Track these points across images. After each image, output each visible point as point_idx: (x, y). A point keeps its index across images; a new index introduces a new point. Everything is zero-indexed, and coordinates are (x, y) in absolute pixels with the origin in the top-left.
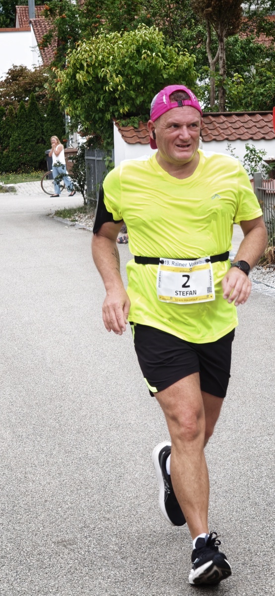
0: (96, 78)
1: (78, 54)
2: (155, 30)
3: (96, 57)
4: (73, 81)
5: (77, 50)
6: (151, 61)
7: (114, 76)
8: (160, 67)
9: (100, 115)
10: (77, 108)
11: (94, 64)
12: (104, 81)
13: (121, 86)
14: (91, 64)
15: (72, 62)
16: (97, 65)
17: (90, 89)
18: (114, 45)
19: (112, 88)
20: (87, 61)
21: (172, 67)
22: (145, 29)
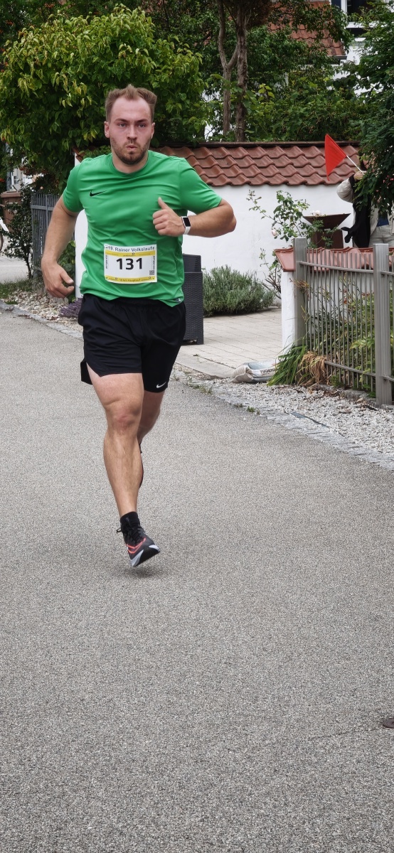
0: (49, 86)
1: (21, 47)
2: (141, 13)
3: (50, 54)
4: (14, 90)
5: (20, 41)
6: (133, 60)
7: (75, 84)
8: (147, 71)
9: (55, 142)
10: (19, 130)
11: (46, 64)
12: (60, 92)
13: (86, 99)
14: (41, 63)
15: (11, 60)
16: (50, 65)
17: (38, 103)
18: (76, 36)
19: (72, 102)
20: (35, 60)
21: (165, 71)
22: (125, 12)
